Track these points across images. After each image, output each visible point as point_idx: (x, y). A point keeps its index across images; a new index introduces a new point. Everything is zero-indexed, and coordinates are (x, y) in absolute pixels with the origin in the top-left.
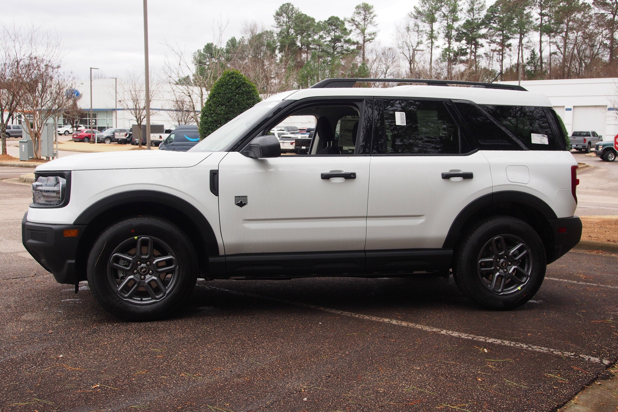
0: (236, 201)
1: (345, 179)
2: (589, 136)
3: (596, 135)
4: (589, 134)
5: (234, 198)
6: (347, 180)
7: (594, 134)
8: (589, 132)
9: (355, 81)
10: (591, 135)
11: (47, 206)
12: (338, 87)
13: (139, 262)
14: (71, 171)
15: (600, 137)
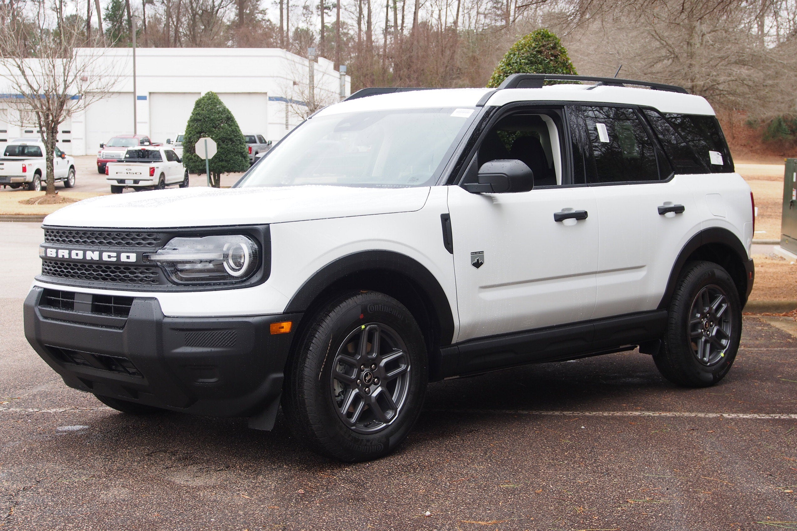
0: (472, 259)
1: (577, 219)
2: (255, 142)
3: (263, 141)
4: (253, 138)
5: (470, 256)
6: (579, 221)
7: (262, 140)
8: (254, 136)
9: (542, 78)
10: (257, 140)
11: (226, 287)
12: (530, 87)
13: (362, 367)
14: (269, 224)
15: (268, 144)
